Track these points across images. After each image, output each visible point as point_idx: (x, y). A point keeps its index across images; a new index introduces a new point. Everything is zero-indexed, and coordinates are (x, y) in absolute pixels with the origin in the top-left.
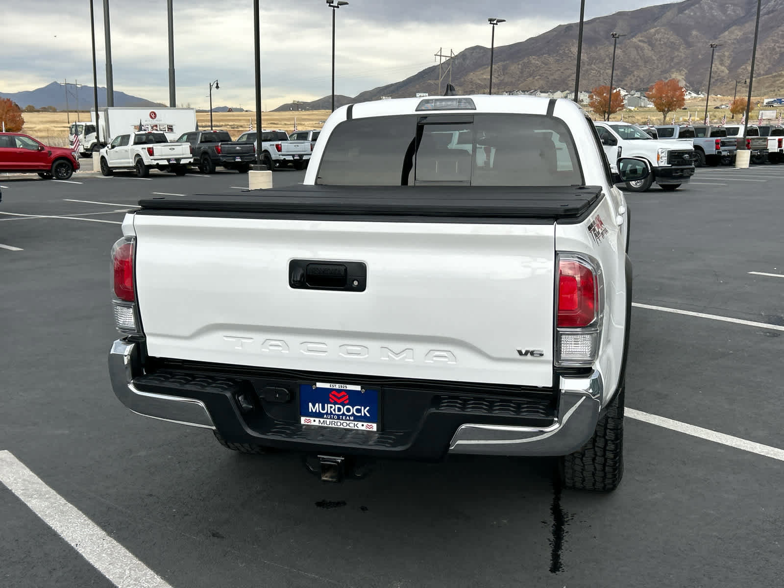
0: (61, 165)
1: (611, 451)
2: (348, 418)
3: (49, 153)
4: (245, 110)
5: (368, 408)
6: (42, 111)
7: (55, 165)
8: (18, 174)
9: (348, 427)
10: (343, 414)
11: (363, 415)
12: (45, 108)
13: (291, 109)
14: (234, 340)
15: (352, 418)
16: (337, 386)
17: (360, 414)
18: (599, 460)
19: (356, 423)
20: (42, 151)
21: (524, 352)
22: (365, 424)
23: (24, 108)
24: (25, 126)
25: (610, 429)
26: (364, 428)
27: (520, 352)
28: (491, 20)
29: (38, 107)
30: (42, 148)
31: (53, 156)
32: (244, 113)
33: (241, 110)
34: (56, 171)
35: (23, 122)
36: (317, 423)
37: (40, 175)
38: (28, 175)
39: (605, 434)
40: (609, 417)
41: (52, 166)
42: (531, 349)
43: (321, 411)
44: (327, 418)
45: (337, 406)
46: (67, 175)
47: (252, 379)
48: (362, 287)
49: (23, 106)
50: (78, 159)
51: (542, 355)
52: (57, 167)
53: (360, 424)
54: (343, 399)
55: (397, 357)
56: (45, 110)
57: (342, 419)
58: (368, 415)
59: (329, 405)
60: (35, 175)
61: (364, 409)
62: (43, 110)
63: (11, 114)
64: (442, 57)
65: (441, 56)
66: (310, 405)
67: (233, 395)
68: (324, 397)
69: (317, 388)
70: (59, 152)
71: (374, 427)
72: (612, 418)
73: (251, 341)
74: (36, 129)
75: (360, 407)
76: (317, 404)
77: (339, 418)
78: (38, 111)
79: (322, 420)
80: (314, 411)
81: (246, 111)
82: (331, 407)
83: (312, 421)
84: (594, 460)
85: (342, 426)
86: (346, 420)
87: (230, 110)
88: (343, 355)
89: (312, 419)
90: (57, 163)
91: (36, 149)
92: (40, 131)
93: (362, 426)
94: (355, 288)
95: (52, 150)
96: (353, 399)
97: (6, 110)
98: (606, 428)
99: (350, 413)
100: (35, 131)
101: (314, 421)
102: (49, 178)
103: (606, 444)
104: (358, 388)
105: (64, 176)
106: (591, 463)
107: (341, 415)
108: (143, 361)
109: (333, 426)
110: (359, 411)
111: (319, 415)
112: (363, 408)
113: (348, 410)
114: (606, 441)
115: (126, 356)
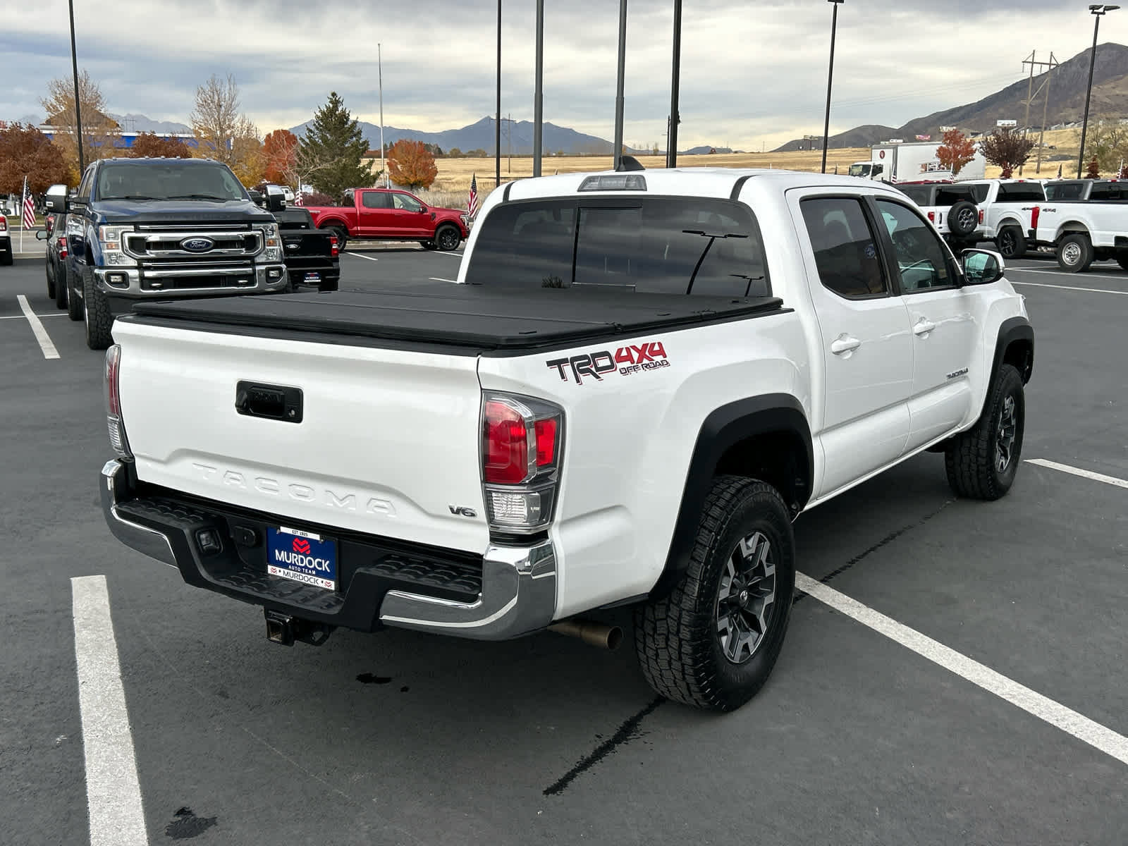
0: (446, 232)
1: (687, 654)
2: (310, 572)
3: (433, 216)
4: (733, 150)
5: (328, 562)
6: (470, 157)
7: (440, 230)
8: (396, 243)
9: (309, 582)
10: (306, 567)
11: (324, 569)
12: (471, 152)
13: (801, 148)
14: (202, 468)
15: (314, 573)
16: (299, 533)
17: (320, 569)
18: (676, 665)
19: (316, 578)
20: (425, 214)
21: (455, 510)
22: (325, 581)
23: (448, 153)
24: (438, 177)
25: (686, 626)
26: (323, 585)
27: (452, 509)
28: (1093, 8)
29: (464, 152)
30: (425, 210)
31: (437, 220)
32: (732, 155)
33: (729, 151)
34: (440, 238)
35: (436, 172)
36: (281, 574)
37: (423, 244)
38: (409, 244)
39: (678, 631)
40: (684, 610)
41: (435, 233)
42: (464, 506)
43: (287, 561)
44: (291, 570)
45: (300, 556)
46: (453, 244)
47: (227, 515)
48: (298, 419)
49: (446, 150)
50: (468, 225)
51: (473, 515)
52: (442, 234)
53: (320, 580)
54: (305, 549)
55: (341, 504)
56: (472, 155)
57: (305, 573)
58: (329, 571)
59: (294, 555)
60: (416, 245)
61: (325, 563)
62: (469, 154)
63: (423, 161)
64: (1034, 65)
65: (1033, 63)
66: (277, 551)
67: (193, 533)
68: (288, 544)
69: (281, 533)
70: (445, 215)
71: (332, 585)
72: (688, 611)
73: (214, 471)
74: (453, 181)
75: (320, 560)
76: (283, 552)
77: (302, 572)
78: (464, 156)
79: (286, 571)
80: (280, 559)
81: (736, 152)
82: (295, 557)
83: (278, 572)
84: (670, 664)
85: (303, 581)
86: (308, 574)
87: (713, 151)
88: (291, 496)
89: (278, 569)
90: (442, 228)
91: (417, 210)
92: (458, 183)
93: (322, 583)
94: (292, 418)
95: (436, 212)
96: (314, 550)
97: (416, 157)
98: (679, 624)
99: (312, 567)
100: (452, 183)
101: (280, 571)
102: (433, 248)
103: (680, 646)
104: (316, 537)
105: (450, 246)
106: (668, 668)
107: (303, 567)
108: (131, 484)
109: (296, 579)
110: (320, 564)
111: (283, 565)
112: (323, 561)
113: (310, 563)
114: (680, 640)
115: (109, 477)
